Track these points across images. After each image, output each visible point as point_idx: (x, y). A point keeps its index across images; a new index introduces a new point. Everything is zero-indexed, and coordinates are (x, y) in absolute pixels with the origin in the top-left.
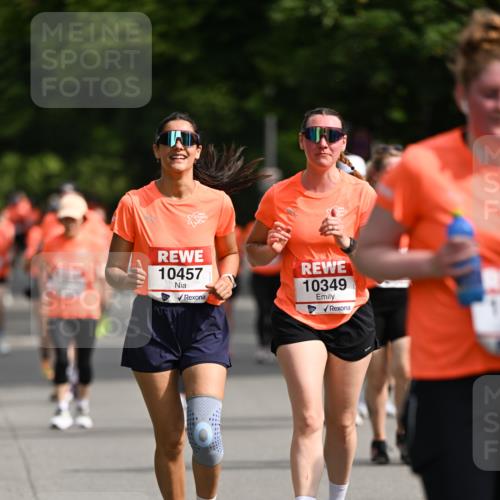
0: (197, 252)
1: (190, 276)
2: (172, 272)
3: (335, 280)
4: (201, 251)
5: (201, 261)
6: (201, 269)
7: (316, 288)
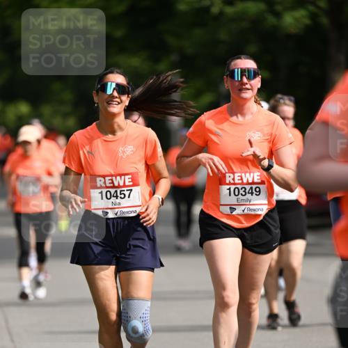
0: (127, 177)
1: (122, 196)
2: (108, 193)
3: (252, 188)
4: (130, 176)
5: (131, 183)
6: (131, 190)
7: (237, 194)
